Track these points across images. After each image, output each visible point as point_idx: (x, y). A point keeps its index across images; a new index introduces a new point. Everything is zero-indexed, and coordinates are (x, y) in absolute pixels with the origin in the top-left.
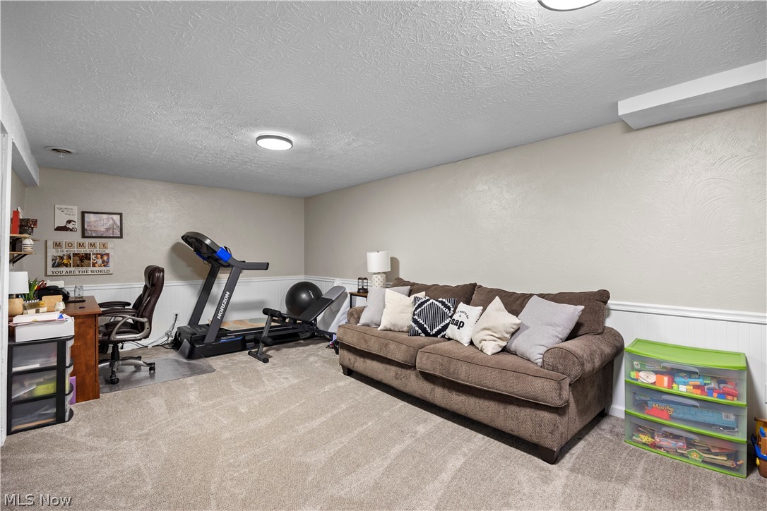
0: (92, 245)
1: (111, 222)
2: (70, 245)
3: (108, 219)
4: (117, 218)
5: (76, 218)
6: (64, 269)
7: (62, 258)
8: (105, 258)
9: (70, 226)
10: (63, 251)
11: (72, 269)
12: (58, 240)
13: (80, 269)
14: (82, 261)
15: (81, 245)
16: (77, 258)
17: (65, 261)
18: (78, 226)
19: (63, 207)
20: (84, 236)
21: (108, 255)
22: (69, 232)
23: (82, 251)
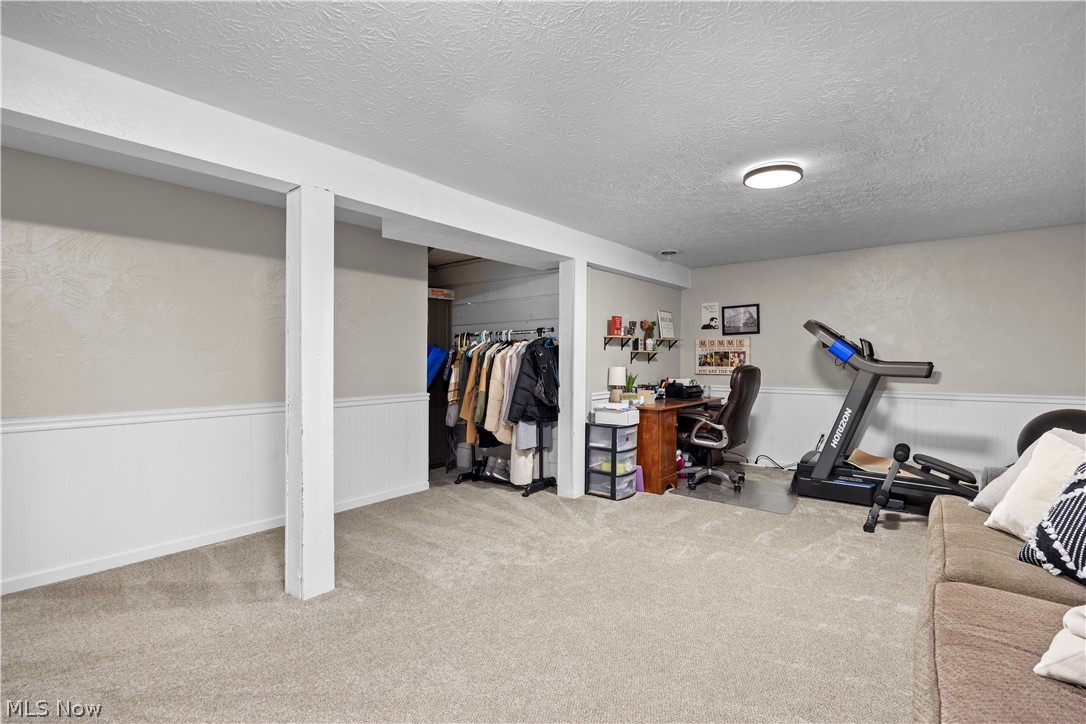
0: (730, 343)
1: (748, 315)
2: (712, 343)
3: (745, 312)
4: (753, 310)
5: (718, 315)
6: (707, 368)
7: (706, 357)
8: (742, 357)
9: (713, 324)
10: (707, 350)
11: (714, 368)
12: (703, 340)
13: (720, 368)
14: (721, 360)
15: (721, 343)
16: (718, 357)
17: (709, 360)
18: (718, 323)
19: (707, 304)
20: (724, 334)
21: (744, 353)
22: (712, 330)
23: (722, 349)
